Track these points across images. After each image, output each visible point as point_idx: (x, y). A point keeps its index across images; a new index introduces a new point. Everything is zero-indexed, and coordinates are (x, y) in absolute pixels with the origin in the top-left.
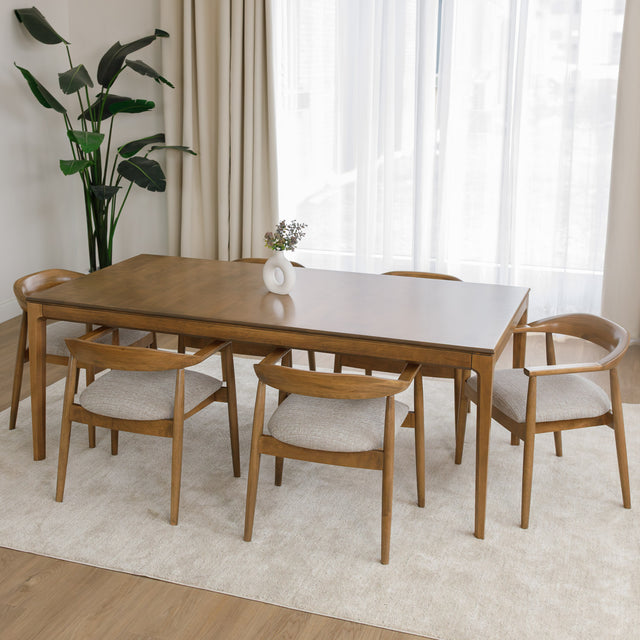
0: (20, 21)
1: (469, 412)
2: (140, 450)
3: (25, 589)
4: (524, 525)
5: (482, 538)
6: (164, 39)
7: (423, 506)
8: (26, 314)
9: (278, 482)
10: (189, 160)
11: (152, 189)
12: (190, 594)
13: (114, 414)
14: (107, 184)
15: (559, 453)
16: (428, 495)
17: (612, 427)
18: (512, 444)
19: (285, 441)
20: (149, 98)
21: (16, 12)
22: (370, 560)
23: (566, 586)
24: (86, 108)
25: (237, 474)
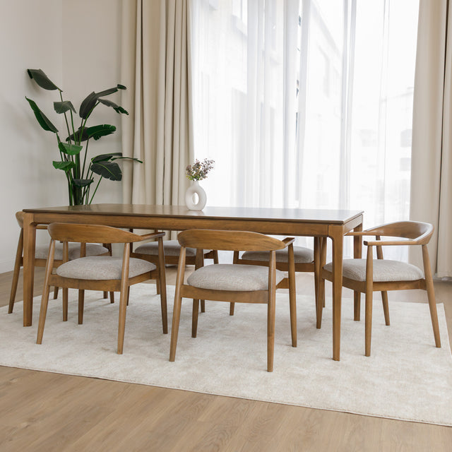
0: (31, 77)
1: (324, 307)
2: (98, 322)
3: (8, 384)
4: (367, 354)
5: (338, 360)
6: (123, 90)
7: (296, 346)
8: (22, 230)
9: (194, 335)
10: (138, 167)
11: (113, 179)
12: (128, 387)
13: (80, 276)
14: (84, 178)
15: (387, 324)
16: (298, 342)
17: (426, 290)
18: (355, 320)
19: (199, 286)
20: (112, 124)
21: (29, 71)
22: (260, 370)
23: (401, 382)
24: (71, 133)
25: (165, 331)
